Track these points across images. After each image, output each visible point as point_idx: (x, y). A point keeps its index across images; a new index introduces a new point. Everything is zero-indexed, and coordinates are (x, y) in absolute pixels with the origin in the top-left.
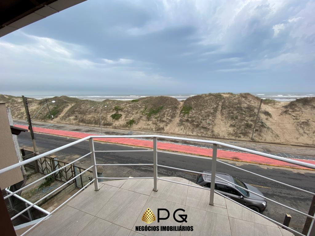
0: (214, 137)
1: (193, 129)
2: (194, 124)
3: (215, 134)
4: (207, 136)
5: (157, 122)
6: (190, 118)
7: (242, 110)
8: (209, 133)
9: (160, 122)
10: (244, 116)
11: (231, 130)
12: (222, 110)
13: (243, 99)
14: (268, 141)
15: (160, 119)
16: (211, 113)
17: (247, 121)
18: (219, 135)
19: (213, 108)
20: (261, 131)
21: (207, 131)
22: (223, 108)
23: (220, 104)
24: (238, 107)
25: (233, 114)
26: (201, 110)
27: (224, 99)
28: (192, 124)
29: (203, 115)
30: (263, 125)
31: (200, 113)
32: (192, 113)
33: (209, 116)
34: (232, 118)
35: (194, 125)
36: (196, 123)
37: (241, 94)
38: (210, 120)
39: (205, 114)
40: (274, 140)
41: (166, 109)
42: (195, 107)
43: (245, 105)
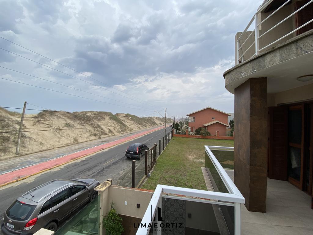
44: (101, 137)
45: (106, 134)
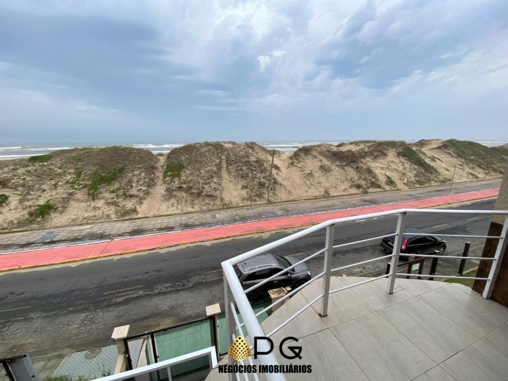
0: (225, 207)
1: (193, 200)
2: (192, 192)
3: (226, 202)
4: (215, 207)
5: (118, 199)
6: (185, 183)
7: (251, 165)
8: (218, 202)
9: (125, 199)
10: (255, 173)
11: (244, 193)
12: (227, 167)
13: (250, 151)
14: (283, 199)
15: (124, 192)
16: (215, 173)
17: (259, 179)
18: (232, 203)
19: (216, 165)
20: (275, 190)
21: (215, 200)
22: (229, 163)
23: (224, 157)
24: (246, 162)
25: (243, 171)
26: (199, 170)
27: (226, 150)
28: (189, 193)
29: (204, 176)
30: (275, 182)
31: (198, 173)
32: (186, 174)
33: (212, 177)
34: (243, 177)
35: (192, 194)
36: (195, 190)
37: (246, 143)
38: (215, 183)
39: (207, 175)
40: (289, 197)
41: (133, 171)
42: (189, 164)
43: (254, 159)
44: (368, 190)
45: (379, 186)
